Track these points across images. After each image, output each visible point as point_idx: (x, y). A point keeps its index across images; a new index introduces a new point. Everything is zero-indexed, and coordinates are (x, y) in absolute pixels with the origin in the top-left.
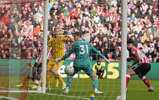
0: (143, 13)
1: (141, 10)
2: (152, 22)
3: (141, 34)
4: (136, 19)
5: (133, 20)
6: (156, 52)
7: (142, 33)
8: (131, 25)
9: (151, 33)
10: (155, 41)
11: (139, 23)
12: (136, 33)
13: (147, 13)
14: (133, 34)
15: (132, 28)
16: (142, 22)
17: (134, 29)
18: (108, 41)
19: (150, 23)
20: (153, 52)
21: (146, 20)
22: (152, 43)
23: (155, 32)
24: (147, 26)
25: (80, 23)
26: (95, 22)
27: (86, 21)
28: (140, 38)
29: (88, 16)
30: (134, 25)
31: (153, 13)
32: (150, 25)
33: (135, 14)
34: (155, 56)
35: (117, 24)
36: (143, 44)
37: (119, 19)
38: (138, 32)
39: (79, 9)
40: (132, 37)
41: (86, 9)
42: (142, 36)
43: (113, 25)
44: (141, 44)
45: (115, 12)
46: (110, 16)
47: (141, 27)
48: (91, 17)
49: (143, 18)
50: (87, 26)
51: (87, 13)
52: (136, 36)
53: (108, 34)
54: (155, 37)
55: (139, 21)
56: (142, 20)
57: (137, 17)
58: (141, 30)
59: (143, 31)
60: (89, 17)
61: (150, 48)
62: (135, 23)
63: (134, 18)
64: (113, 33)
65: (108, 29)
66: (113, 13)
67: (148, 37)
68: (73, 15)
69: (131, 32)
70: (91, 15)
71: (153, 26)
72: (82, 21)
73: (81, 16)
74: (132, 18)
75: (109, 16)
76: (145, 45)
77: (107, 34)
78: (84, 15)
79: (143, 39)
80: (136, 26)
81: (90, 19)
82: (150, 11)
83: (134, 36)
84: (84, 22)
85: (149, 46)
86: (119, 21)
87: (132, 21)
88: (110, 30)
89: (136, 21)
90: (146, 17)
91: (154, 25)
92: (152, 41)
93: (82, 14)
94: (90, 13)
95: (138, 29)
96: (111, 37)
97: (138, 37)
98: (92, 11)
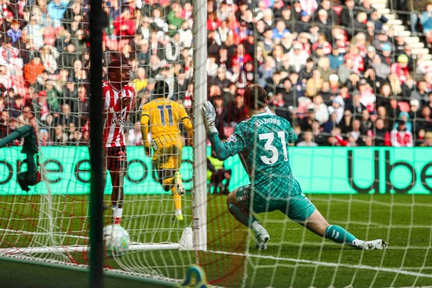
0: (306, 19)
1: (298, 10)
2: (331, 40)
3: (305, 75)
4: (287, 34)
5: (280, 36)
6: (352, 120)
7: (309, 71)
8: (278, 51)
9: (330, 69)
10: (344, 91)
11: (298, 45)
12: (291, 71)
13: (316, 18)
14: (284, 75)
15: (281, 57)
16: (305, 41)
17: (286, 61)
18: (223, 93)
19: (326, 44)
20: (344, 119)
21: (315, 35)
22: (337, 94)
23: (342, 68)
24: (319, 52)
25: (144, 50)
26: (182, 44)
27: (160, 45)
28: (304, 85)
29: (161, 29)
30: (286, 51)
31: (329, 18)
32: (327, 51)
33: (286, 22)
34: (350, 129)
35: (241, 48)
36: (312, 98)
37: (243, 35)
38: (298, 69)
39: (138, 14)
40: (283, 81)
41: (157, 13)
42: (308, 78)
43: (232, 55)
44: (308, 101)
45: (232, 17)
46: (220, 29)
47: (305, 55)
48: (172, 34)
49: (308, 31)
50: (161, 54)
51: (160, 22)
52: (294, 78)
53: (221, 76)
54: (343, 80)
55: (296, 39)
56: (305, 35)
57: (289, 28)
58: (304, 62)
59: (310, 65)
60: (167, 34)
61: (335, 108)
62: (287, 46)
63: (284, 32)
64: (233, 73)
65: (218, 62)
66: (227, 21)
67: (325, 81)
68: (124, 27)
69: (279, 68)
70: (169, 29)
71: (336, 53)
72: (150, 43)
73: (146, 32)
74: (278, 31)
75: (217, 30)
76: (319, 99)
77: (217, 77)
78: (154, 28)
79: (312, 86)
80: (291, 53)
81: (167, 38)
82: (323, 14)
83: (287, 78)
84: (154, 46)
85: (329, 104)
86: (245, 42)
87: (278, 40)
88: (223, 66)
89: (289, 38)
90: (315, 30)
91: (337, 49)
92: (335, 91)
93: (146, 25)
94: (168, 22)
95: (298, 59)
96: (230, 84)
97: (299, 82)
98: (171, 16)
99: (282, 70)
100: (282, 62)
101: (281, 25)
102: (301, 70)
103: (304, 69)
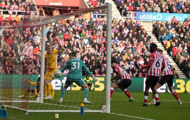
0: (125, 36)
1: (123, 33)
2: (132, 43)
3: (123, 54)
4: (118, 41)
5: (116, 41)
6: (136, 69)
7: (124, 53)
8: (115, 46)
9: (131, 53)
10: (134, 60)
11: (121, 45)
12: (118, 52)
13: (128, 36)
14: (116, 54)
15: (115, 48)
16: (124, 43)
17: (117, 49)
18: (96, 59)
19: (131, 44)
20: (133, 68)
21: (127, 42)
22: (132, 61)
23: (135, 52)
24: (128, 47)
25: (72, 44)
26: (84, 43)
27: (77, 43)
28: (122, 57)
29: (78, 38)
30: (117, 46)
31: (133, 36)
32: (130, 46)
33: (118, 37)
34: (135, 72)
35: (103, 45)
36: (124, 62)
37: (104, 41)
38: (120, 52)
39: (71, 33)
40: (115, 56)
41: (77, 33)
42: (123, 55)
43: (100, 46)
44: (123, 62)
45: (102, 35)
46: (97, 38)
47: (123, 48)
48: (81, 40)
49: (125, 40)
50: (78, 46)
51: (78, 36)
52: (119, 55)
53: (96, 54)
54: (135, 56)
55: (121, 43)
56: (124, 42)
57: (119, 39)
58: (123, 50)
59: (124, 51)
60: (80, 40)
61: (131, 65)
62: (118, 45)
63: (117, 40)
64: (99, 53)
65: (95, 49)
66: (99, 36)
67: (129, 56)
68: (66, 37)
69: (114, 51)
70: (81, 38)
71: (133, 47)
72: (74, 43)
73: (73, 39)
74: (115, 40)
75: (96, 39)
76: (126, 63)
77: (94, 54)
78: (75, 38)
79: (125, 57)
80: (119, 47)
81: (80, 41)
82: (130, 34)
83: (117, 55)
84: (75, 43)
85: (129, 64)
86: (104, 43)
87: (115, 43)
88: (97, 50)
89: (119, 42)
90: (127, 40)
91: (134, 46)
92: (132, 59)
93: (74, 37)
94: (80, 36)
95: (121, 49)
96: (98, 56)
97: (121, 56)
98: (82, 34)
99: (115, 52)
100: (115, 50)
101: (117, 38)
102: (122, 52)
103: (123, 52)
